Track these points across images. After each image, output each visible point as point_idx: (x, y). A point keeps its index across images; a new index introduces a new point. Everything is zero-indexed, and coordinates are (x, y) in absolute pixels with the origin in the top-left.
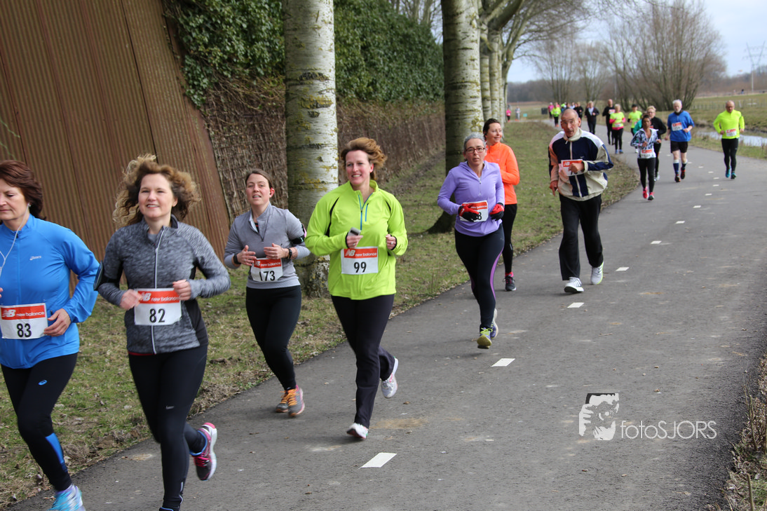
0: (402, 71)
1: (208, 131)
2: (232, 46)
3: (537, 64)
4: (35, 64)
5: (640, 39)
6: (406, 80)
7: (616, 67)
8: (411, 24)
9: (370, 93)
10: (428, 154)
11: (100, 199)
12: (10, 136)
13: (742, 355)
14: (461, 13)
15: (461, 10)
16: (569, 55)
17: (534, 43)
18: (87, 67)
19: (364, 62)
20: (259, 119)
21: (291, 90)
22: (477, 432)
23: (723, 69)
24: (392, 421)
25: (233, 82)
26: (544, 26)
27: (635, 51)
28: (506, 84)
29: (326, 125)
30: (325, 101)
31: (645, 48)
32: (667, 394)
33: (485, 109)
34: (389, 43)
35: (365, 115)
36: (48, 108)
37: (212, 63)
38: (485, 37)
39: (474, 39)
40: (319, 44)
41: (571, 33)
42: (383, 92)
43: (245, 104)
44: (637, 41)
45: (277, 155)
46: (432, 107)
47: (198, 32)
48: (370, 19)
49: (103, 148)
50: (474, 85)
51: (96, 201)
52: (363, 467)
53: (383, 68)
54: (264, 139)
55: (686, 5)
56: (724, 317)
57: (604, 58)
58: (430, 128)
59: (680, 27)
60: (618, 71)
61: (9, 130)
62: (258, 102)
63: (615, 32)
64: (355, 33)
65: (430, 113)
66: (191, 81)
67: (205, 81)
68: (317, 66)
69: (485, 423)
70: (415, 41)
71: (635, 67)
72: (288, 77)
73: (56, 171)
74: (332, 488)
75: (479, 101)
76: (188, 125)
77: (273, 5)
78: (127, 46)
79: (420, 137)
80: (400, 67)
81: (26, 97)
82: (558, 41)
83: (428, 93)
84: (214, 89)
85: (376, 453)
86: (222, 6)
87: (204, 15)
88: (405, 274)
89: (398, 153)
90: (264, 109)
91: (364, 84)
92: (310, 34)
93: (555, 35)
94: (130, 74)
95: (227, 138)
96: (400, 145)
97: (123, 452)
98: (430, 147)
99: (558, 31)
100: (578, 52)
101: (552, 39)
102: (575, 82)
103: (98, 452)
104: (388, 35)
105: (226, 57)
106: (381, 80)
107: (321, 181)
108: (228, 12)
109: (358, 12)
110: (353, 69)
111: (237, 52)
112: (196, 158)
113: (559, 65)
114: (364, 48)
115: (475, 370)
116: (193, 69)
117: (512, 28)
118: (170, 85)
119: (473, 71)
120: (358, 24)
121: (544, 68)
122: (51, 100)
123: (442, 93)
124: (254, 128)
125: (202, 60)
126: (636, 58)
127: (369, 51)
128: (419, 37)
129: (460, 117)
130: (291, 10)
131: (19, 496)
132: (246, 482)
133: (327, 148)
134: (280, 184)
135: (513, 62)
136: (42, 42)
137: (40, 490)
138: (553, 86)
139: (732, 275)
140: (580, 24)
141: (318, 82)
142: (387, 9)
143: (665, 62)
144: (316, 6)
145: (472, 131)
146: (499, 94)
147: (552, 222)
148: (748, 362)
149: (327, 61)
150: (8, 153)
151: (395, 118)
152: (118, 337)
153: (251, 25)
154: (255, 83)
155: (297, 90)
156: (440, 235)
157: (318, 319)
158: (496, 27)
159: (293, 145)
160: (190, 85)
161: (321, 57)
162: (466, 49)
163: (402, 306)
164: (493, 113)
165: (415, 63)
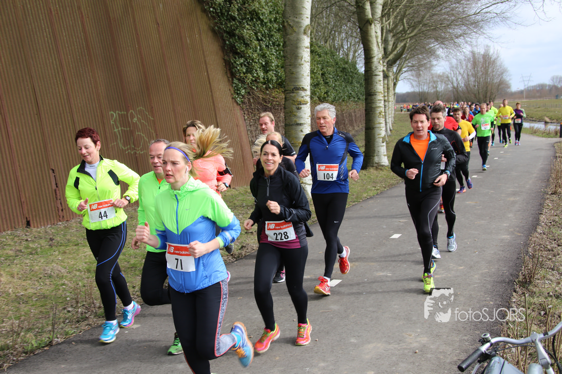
0: (342, 87)
1: (244, 116)
2: (257, 74)
3: (411, 83)
5: (466, 71)
7: (453, 85)
8: (347, 63)
9: (325, 98)
10: (354, 129)
12: (149, 119)
13: (519, 234)
14: (374, 57)
15: (374, 55)
16: (428, 79)
17: (410, 73)
19: (322, 82)
21: (288, 96)
22: (383, 270)
23: (509, 87)
25: (257, 92)
26: (416, 64)
27: (462, 76)
28: (395, 93)
29: (305, 114)
30: (305, 101)
31: (468, 75)
32: (481, 253)
33: (385, 106)
34: (335, 72)
36: (167, 106)
37: (247, 82)
38: (385, 69)
39: (380, 70)
40: (302, 73)
41: (430, 67)
42: (332, 97)
43: (262, 103)
44: (464, 72)
46: (357, 105)
47: (240, 67)
48: (326, 60)
50: (380, 93)
53: (332, 85)
55: (490, 54)
56: (510, 215)
57: (446, 80)
58: (355, 116)
59: (487, 65)
60: (454, 87)
61: (148, 115)
62: (269, 102)
63: (453, 67)
64: (318, 67)
65: (355, 108)
66: (236, 91)
67: (243, 91)
68: (301, 84)
69: (387, 266)
70: (348, 71)
71: (463, 85)
72: (285, 89)
73: (170, 136)
75: (382, 104)
76: (234, 113)
78: (206, 74)
79: (350, 120)
80: (340, 84)
81: (157, 100)
82: (423, 72)
83: (354, 98)
84: (248, 95)
86: (253, 54)
87: (243, 58)
90: (271, 105)
91: (322, 93)
92: (298, 67)
93: (420, 68)
94: (206, 88)
95: (253, 120)
96: (339, 124)
98: (355, 126)
99: (423, 66)
100: (433, 77)
101: (419, 70)
102: (431, 93)
104: (335, 68)
105: (254, 79)
106: (331, 91)
108: (256, 57)
109: (320, 56)
111: (259, 76)
112: (238, 130)
113: (423, 84)
114: (322, 74)
115: (381, 240)
116: (237, 85)
117: (399, 65)
118: (226, 93)
119: (379, 86)
120: (320, 62)
121: (415, 85)
122: (168, 102)
123: (363, 98)
125: (242, 81)
126: (463, 81)
127: (325, 76)
128: (350, 69)
129: (372, 110)
130: (288, 56)
133: (305, 125)
135: (399, 82)
136: (165, 72)
139: (514, 194)
140: (434, 63)
141: (301, 92)
142: (334, 54)
143: (479, 83)
144: (301, 53)
145: (378, 117)
146: (392, 98)
148: (523, 238)
149: (306, 81)
153: (267, 63)
154: (268, 92)
155: (291, 96)
158: (390, 64)
159: (288, 123)
160: (235, 93)
161: (303, 79)
162: (376, 75)
164: (389, 109)
165: (348, 82)
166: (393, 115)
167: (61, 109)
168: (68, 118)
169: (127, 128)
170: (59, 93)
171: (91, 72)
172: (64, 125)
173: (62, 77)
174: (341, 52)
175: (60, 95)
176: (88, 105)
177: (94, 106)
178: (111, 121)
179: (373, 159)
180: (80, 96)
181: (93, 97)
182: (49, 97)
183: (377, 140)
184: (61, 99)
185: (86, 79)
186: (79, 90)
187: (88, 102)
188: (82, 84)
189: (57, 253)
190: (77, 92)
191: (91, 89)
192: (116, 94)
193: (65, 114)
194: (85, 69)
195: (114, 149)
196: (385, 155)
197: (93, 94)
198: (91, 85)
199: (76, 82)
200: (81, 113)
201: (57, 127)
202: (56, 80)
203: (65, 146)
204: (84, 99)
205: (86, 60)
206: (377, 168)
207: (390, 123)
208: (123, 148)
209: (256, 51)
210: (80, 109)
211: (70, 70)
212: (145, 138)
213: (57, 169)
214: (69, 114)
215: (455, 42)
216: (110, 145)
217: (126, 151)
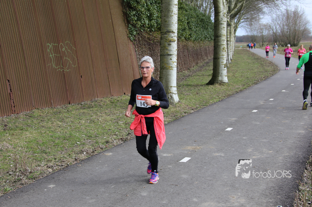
0: (200, 31)
1: (135, 49)
2: (144, 21)
3: (246, 30)
4: (81, 26)
5: (282, 22)
6: (201, 34)
7: (273, 31)
8: (204, 15)
9: (189, 38)
10: (208, 58)
11: (100, 70)
12: (72, 49)
13: (311, 130)
14: (221, 12)
15: (221, 11)
16: (257, 27)
17: (245, 23)
18: (98, 27)
19: (188, 28)
20: (152, 45)
21: (163, 36)
22: (218, 152)
23: (310, 33)
24: (190, 147)
25: (144, 33)
26: (249, 17)
27: (279, 25)
28: (235, 36)
29: (174, 48)
30: (173, 40)
31: (283, 25)
32: (284, 142)
33: (227, 44)
34: (196, 22)
35: (187, 45)
36: (85, 40)
37: (137, 27)
38: (229, 20)
39: (225, 21)
40: (172, 21)
41: (258, 20)
42: (194, 38)
43: (148, 40)
44: (281, 23)
45: (157, 57)
46: (210, 43)
47: (133, 17)
48: (191, 13)
49: (101, 53)
50: (224, 36)
51: (98, 70)
52: (180, 161)
53: (194, 30)
54: (153, 52)
55: (298, 11)
56: (306, 117)
57: (269, 28)
58: (209, 50)
59: (296, 18)
60: (274, 33)
61: (72, 47)
62: (152, 40)
63: (273, 19)
64: (185, 18)
65: (209, 45)
66: (130, 32)
67: (135, 32)
68: (171, 28)
69: (221, 149)
70: (205, 21)
71: (280, 32)
72: (162, 32)
73: (86, 60)
74: (169, 168)
75: (225, 42)
76: (129, 47)
77: (158, 8)
78: (111, 21)
79: (205, 53)
80: (200, 29)
81: (78, 36)
82: (254, 22)
83: (209, 38)
84: (138, 35)
85: (184, 157)
87: (135, 11)
88: (198, 98)
89: (198, 58)
90: (154, 42)
91: (187, 35)
92: (170, 18)
93: (252, 20)
94: (111, 30)
95: (141, 51)
96: (198, 55)
97: (102, 152)
98: (209, 56)
99: (254, 19)
100: (260, 26)
101: (252, 21)
102: (259, 36)
103: (95, 151)
104: (196, 19)
105: (142, 25)
106: (193, 34)
107: (171, 66)
108: (143, 10)
109: (187, 11)
110: (184, 30)
111: (146, 23)
112: (131, 57)
113: (253, 30)
114: (188, 23)
115: (219, 131)
116: (131, 29)
117: (238, 18)
118: (123, 33)
119: (224, 31)
120: (186, 15)
121: (248, 31)
122: (86, 38)
123: (213, 38)
124: (150, 48)
125: (134, 26)
126: (280, 29)
127: (189, 24)
128: (207, 20)
129: (218, 47)
130: (164, 10)
131: (70, 164)
132: (141, 165)
133: (173, 55)
134: (158, 67)
135: (238, 29)
136: (84, 19)
137: (76, 162)
138: (251, 37)
140: (261, 17)
141: (171, 34)
142: (196, 10)
143: (290, 30)
144: (172, 8)
145: (223, 51)
146: (233, 39)
147: (248, 82)
149: (175, 27)
150: (72, 54)
151: (197, 46)
152: (103, 114)
153: (151, 14)
154: (151, 34)
155: (164, 36)
156: (210, 86)
157: (168, 112)
158: (233, 17)
159: (162, 54)
160: (130, 34)
161: (173, 25)
162: (222, 24)
163: (196, 109)
164: (230, 46)
165: (205, 28)
166: (233, 50)
167: (15, 41)
168: (19, 47)
169: (58, 54)
170: (13, 30)
171: (35, 17)
172: (17, 52)
173: (15, 20)
174: (201, 9)
175: (14, 32)
176: (33, 39)
177: (37, 40)
178: (48, 50)
179: (218, 78)
180: (27, 33)
181: (36, 34)
182: (6, 33)
183: (221, 66)
184: (14, 34)
185: (31, 22)
186: (27, 29)
187: (32, 37)
188: (29, 25)
189: (8, 135)
190: (25, 30)
191: (34, 28)
192: (51, 32)
193: (17, 44)
194: (31, 15)
195: (49, 68)
196: (225, 76)
197: (36, 32)
198: (35, 26)
199: (25, 23)
200: (28, 44)
201: (11, 53)
202: (11, 21)
203: (17, 65)
204: (30, 35)
205: (32, 9)
206: (220, 84)
207: (231, 55)
208: (55, 67)
209: (144, 7)
210: (27, 41)
211: (21, 15)
212: (70, 61)
213: (11, 80)
214: (20, 45)
215: (275, 3)
216: (47, 66)
217: (57, 70)
